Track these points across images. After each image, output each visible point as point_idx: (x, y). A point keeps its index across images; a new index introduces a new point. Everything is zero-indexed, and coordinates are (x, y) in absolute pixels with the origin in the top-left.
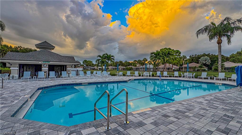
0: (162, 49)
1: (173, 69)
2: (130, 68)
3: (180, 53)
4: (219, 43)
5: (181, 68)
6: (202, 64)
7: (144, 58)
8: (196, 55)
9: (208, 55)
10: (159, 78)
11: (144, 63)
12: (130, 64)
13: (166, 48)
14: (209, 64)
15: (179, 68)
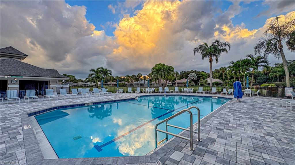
0: (157, 64)
1: (167, 84)
2: (123, 83)
3: (173, 69)
4: (211, 61)
5: (174, 83)
6: (190, 79)
7: (138, 74)
8: (186, 71)
9: (195, 72)
10: (163, 94)
11: (138, 79)
12: (121, 80)
13: (160, 64)
14: (196, 80)
15: (172, 84)
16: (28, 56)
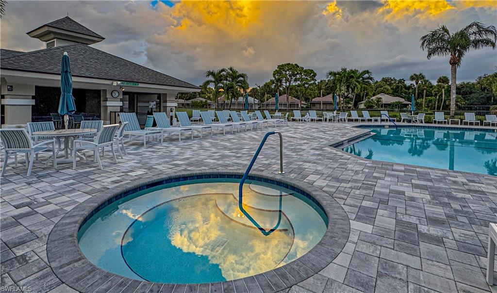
3: (315, 75)
16: (104, 39)
